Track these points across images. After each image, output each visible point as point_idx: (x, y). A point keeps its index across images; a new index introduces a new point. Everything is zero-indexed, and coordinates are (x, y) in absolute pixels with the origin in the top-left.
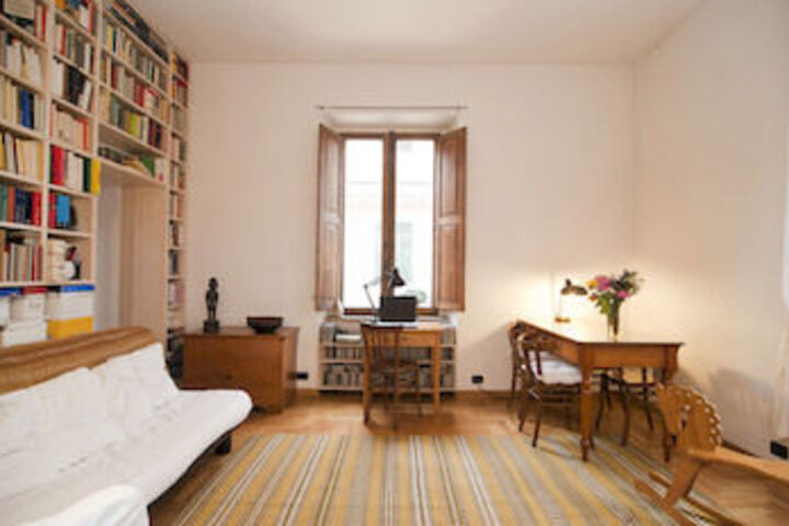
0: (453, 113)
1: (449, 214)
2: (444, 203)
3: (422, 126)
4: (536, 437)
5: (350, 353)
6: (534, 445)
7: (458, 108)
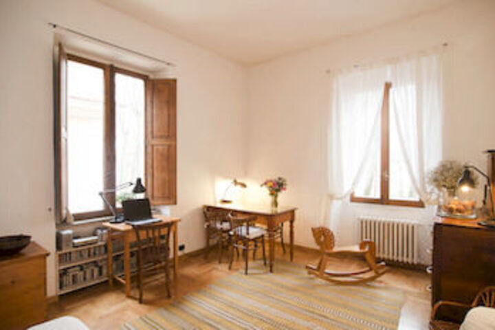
0: (164, 65)
1: (161, 137)
2: (155, 129)
3: (136, 67)
4: (247, 269)
5: (86, 255)
6: (246, 273)
7: (168, 64)
